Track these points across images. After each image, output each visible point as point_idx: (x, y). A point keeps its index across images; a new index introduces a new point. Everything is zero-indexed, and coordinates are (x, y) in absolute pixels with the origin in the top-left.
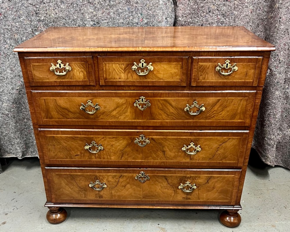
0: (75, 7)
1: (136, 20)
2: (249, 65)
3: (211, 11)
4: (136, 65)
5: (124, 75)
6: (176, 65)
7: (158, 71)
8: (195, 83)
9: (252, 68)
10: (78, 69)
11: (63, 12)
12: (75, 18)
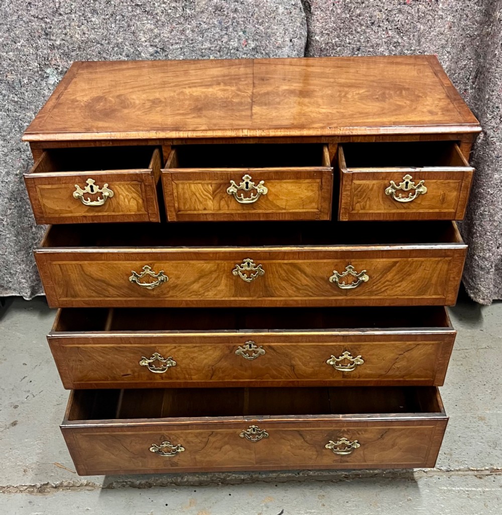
0: (120, 20)
2: (447, 183)
3: (376, 23)
4: (234, 186)
5: (211, 202)
6: (310, 184)
7: (276, 195)
8: (347, 215)
9: (454, 188)
10: (127, 193)
12: (120, 40)
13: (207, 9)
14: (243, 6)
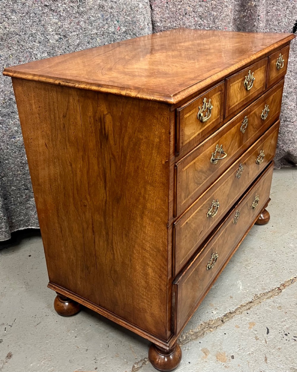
1: (112, 29)
3: (188, 13)
11: (15, 25)
13: (94, 7)
14: (116, 5)
